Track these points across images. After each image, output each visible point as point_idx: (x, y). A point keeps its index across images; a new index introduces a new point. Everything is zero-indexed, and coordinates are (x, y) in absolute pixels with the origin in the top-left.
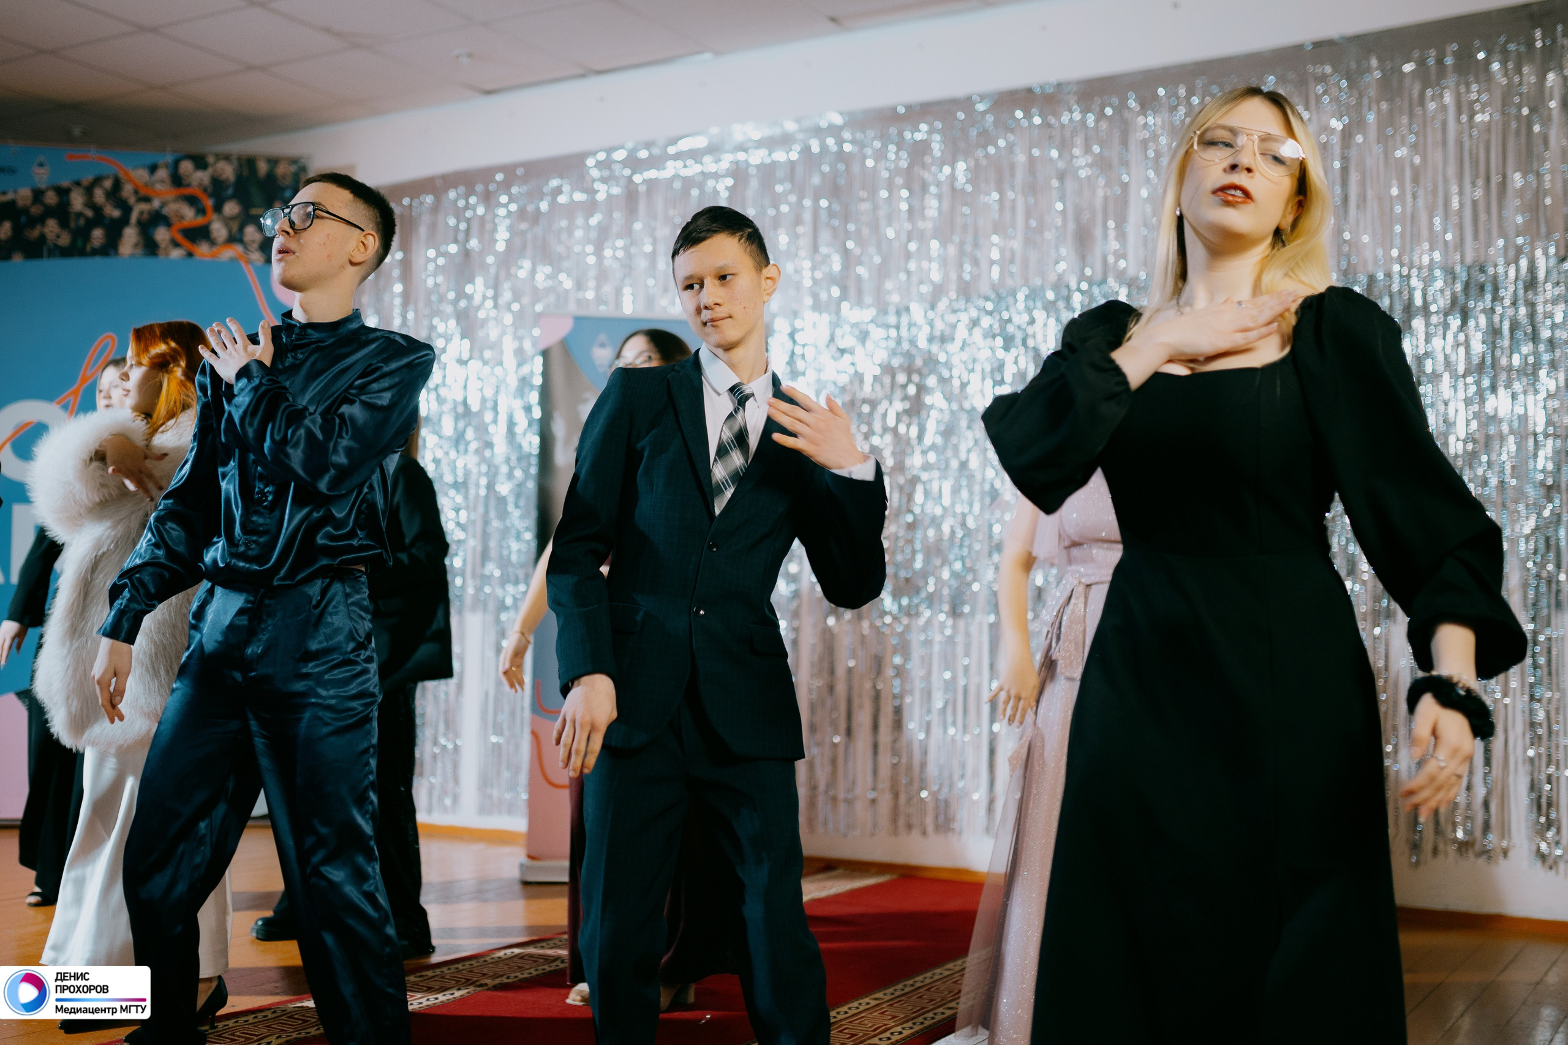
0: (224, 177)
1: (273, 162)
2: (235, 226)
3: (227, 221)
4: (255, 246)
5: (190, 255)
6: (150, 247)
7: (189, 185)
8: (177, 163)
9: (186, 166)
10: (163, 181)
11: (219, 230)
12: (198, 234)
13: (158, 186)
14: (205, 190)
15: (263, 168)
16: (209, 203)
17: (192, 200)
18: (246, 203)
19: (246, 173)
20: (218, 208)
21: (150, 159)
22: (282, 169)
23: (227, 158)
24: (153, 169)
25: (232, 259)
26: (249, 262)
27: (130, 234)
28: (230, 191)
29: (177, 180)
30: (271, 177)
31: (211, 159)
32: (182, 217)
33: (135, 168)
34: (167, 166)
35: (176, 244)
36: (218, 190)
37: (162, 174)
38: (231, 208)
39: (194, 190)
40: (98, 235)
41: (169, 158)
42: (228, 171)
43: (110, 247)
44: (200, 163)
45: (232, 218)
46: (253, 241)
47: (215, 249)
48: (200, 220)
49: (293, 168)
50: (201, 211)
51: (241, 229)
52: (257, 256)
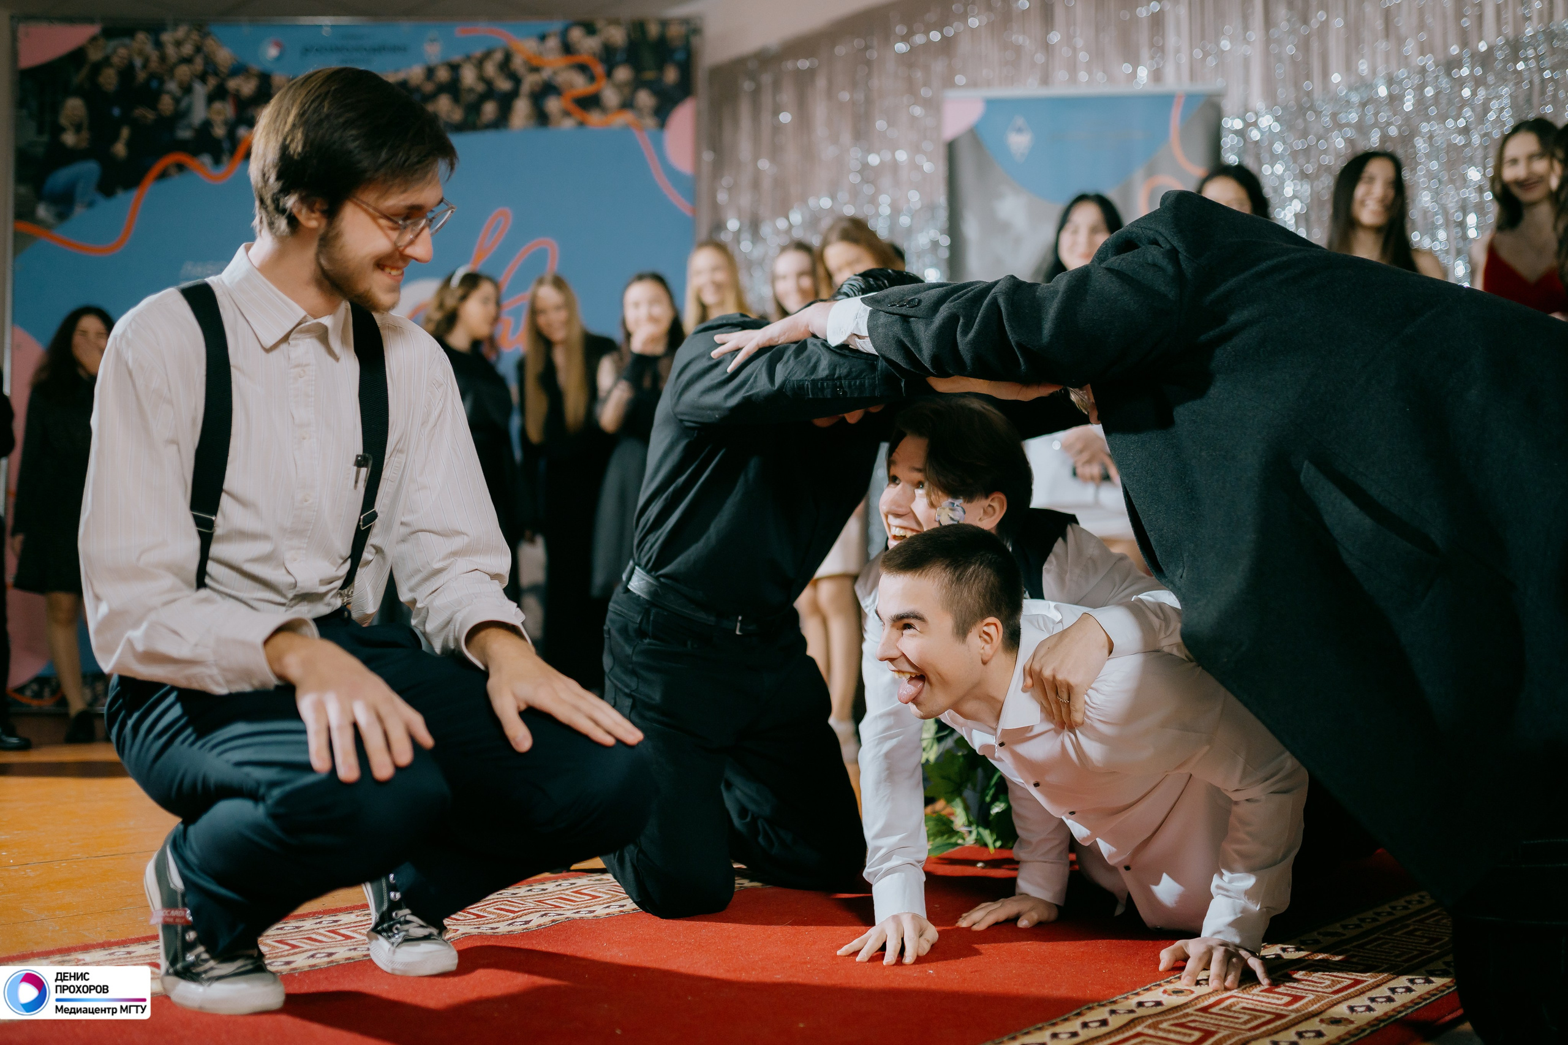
0: (614, 41)
1: (665, 24)
2: (626, 91)
3: (618, 87)
4: (647, 111)
5: (582, 124)
6: (542, 118)
7: (579, 53)
8: (566, 30)
9: (576, 33)
10: (553, 50)
11: (611, 96)
12: (590, 102)
13: (548, 56)
14: (595, 56)
15: (653, 31)
16: (599, 69)
17: (582, 68)
18: (638, 67)
19: (636, 36)
20: (609, 74)
21: (540, 28)
22: (674, 31)
23: (617, 22)
24: (543, 38)
25: (626, 126)
26: (642, 127)
27: (522, 108)
28: (621, 57)
29: (567, 49)
30: (662, 40)
31: (600, 24)
32: (573, 86)
33: (525, 38)
34: (556, 34)
35: (567, 114)
36: (609, 56)
37: (552, 42)
38: (623, 73)
39: (585, 58)
40: (490, 109)
41: (558, 26)
42: (618, 35)
43: (502, 120)
44: (590, 28)
45: (624, 84)
46: (645, 106)
47: (609, 117)
48: (591, 88)
49: (684, 30)
50: (592, 78)
51: (633, 95)
52: (650, 122)
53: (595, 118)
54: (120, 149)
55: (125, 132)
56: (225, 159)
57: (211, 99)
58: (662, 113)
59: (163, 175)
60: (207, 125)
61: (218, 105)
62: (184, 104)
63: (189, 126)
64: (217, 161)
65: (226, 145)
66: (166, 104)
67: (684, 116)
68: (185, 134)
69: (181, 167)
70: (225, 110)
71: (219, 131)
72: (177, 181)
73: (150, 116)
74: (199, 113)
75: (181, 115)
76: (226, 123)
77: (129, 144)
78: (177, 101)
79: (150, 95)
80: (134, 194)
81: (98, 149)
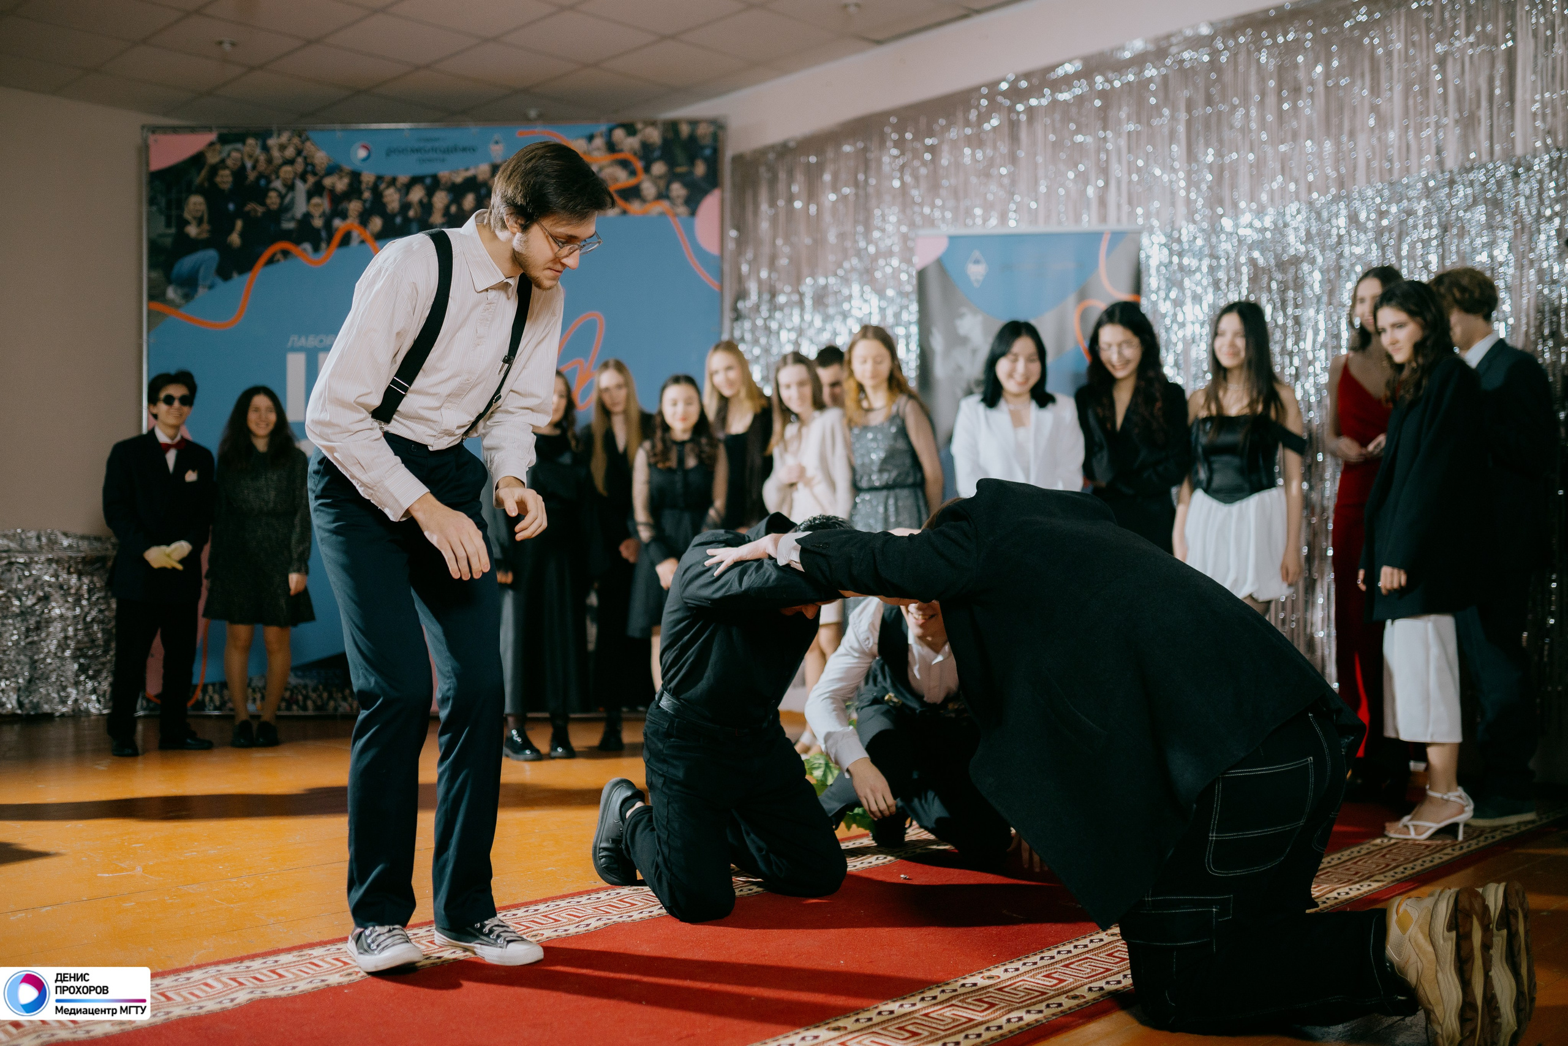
0: (651, 140)
1: (694, 123)
2: (662, 183)
3: (655, 180)
4: (680, 201)
5: (624, 212)
7: (621, 151)
8: (610, 131)
9: (619, 134)
10: (598, 149)
11: (649, 189)
12: (632, 193)
13: (596, 154)
14: (635, 154)
15: (685, 130)
16: (639, 165)
17: (624, 164)
18: (671, 163)
19: (670, 135)
20: (647, 169)
21: (589, 128)
22: (703, 130)
23: (653, 124)
24: (591, 138)
25: (662, 214)
26: (676, 215)
28: (657, 154)
29: (611, 147)
30: (693, 138)
31: (639, 126)
32: (616, 180)
33: (577, 138)
34: (601, 135)
36: (647, 153)
37: (599, 142)
38: (659, 168)
39: (626, 155)
41: (603, 128)
42: (654, 135)
44: (631, 129)
45: (660, 177)
46: (678, 197)
47: (647, 206)
48: (632, 181)
49: (711, 129)
50: (633, 173)
51: (668, 187)
52: (682, 210)
53: (635, 207)
54: (235, 239)
55: (239, 224)
56: (323, 245)
57: (310, 195)
58: (693, 202)
59: (271, 261)
60: (308, 216)
61: (316, 200)
62: (287, 200)
63: (293, 219)
64: (316, 249)
65: (324, 234)
66: (273, 199)
67: (710, 204)
68: (290, 225)
69: (286, 253)
70: (322, 204)
71: (318, 223)
72: (283, 265)
73: (260, 210)
74: (301, 207)
75: (285, 209)
76: (323, 214)
77: (242, 235)
78: (282, 197)
79: (259, 193)
80: (247, 277)
81: (216, 239)
